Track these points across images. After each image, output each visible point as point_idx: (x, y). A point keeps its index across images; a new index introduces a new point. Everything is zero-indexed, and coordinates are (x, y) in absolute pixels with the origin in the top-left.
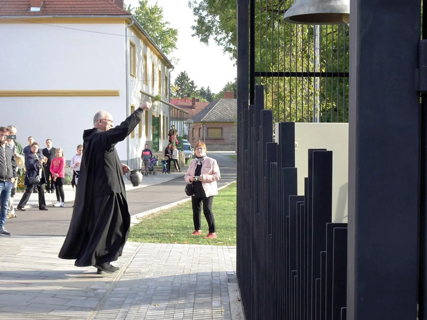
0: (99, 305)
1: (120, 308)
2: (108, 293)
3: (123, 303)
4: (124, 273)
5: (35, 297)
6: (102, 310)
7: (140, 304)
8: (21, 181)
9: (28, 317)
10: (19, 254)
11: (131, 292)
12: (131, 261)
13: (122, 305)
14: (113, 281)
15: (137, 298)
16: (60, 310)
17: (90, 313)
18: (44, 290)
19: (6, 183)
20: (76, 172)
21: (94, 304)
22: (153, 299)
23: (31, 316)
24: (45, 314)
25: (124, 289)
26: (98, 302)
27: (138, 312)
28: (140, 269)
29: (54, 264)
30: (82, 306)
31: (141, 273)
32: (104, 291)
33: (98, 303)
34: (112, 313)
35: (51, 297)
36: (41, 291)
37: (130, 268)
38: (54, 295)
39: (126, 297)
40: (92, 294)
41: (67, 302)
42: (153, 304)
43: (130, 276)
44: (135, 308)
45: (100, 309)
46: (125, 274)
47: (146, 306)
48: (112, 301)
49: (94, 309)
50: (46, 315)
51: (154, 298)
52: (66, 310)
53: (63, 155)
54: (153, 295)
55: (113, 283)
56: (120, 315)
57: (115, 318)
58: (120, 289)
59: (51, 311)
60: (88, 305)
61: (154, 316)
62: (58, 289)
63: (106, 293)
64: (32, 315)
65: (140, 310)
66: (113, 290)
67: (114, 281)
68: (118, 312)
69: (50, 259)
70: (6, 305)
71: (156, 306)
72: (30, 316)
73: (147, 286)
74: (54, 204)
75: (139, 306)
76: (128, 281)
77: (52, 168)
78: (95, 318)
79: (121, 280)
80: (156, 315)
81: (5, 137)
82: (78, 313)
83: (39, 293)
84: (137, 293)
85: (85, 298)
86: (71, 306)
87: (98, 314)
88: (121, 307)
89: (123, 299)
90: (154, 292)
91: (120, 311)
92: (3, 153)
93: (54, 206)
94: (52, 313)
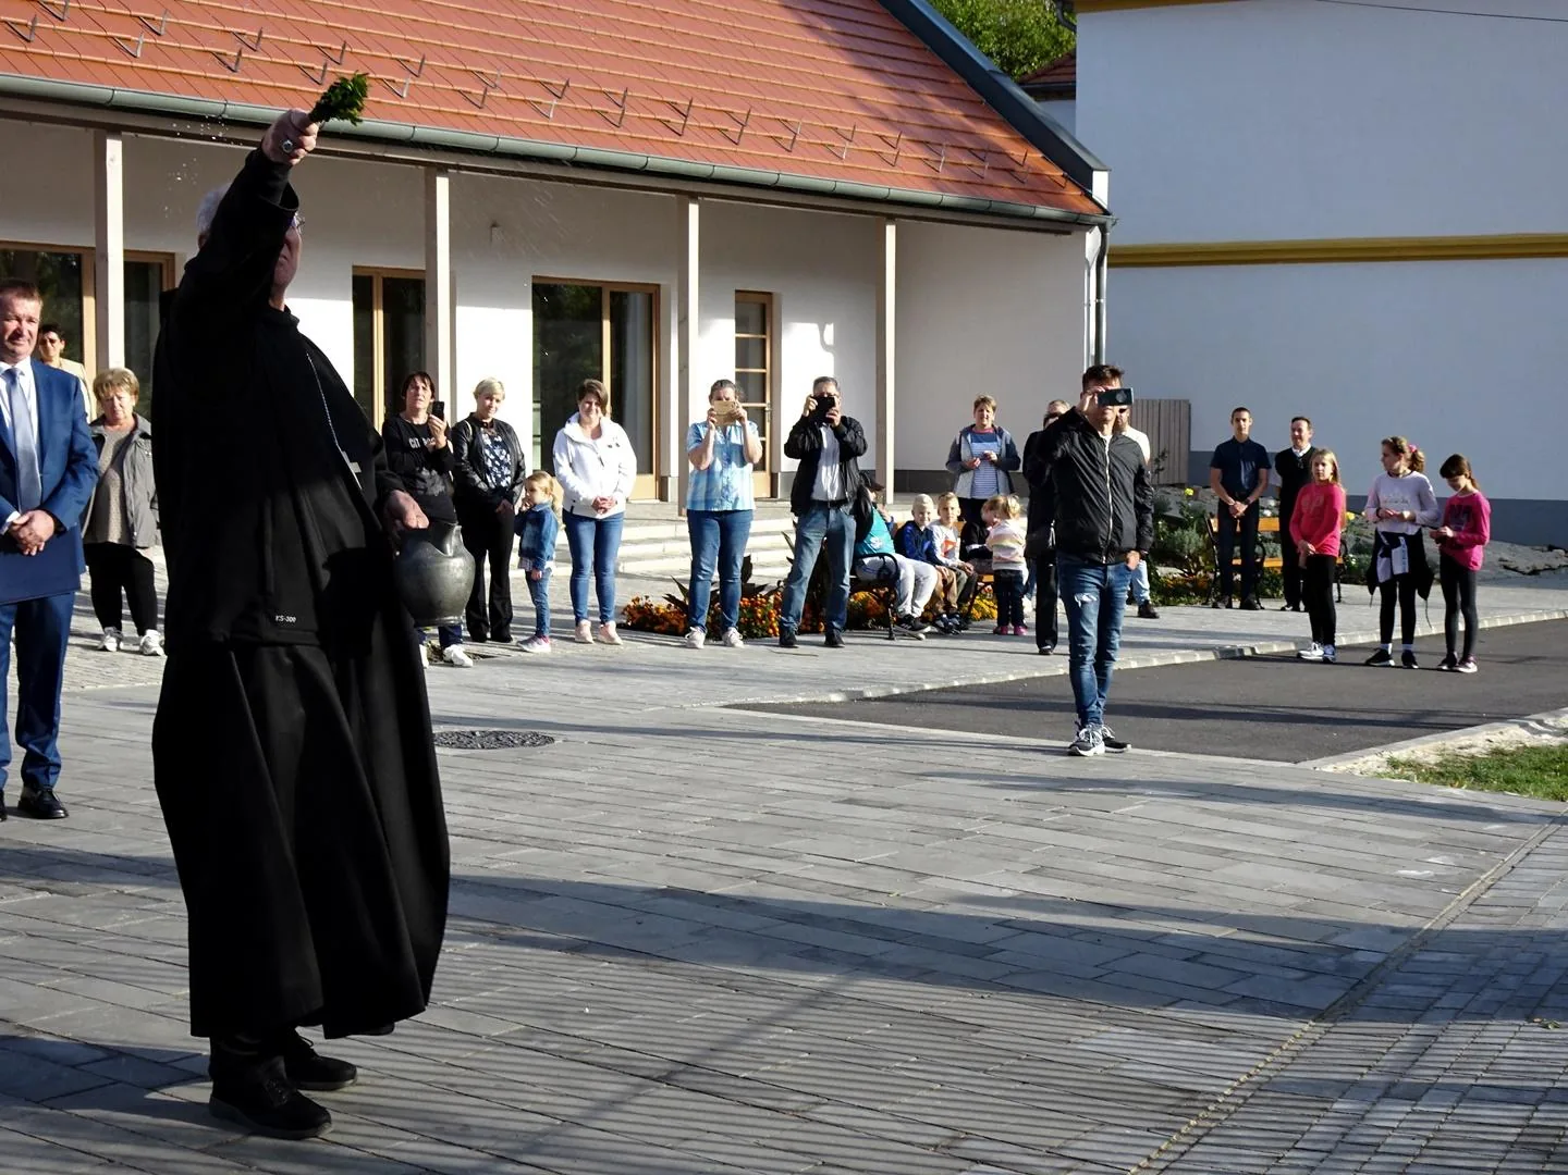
0: (1346, 1003)
1: (1415, 1021)
2: (1391, 965)
3: (1432, 1004)
4: (1471, 904)
5: (1128, 953)
6: (1350, 1020)
7: (1491, 1017)
8: (1203, 564)
9: (1089, 1013)
10: (1118, 811)
11: (1474, 971)
12: (1514, 863)
13: (1425, 1011)
14: (1420, 929)
15: (1487, 994)
16: (1203, 1004)
17: (1301, 1025)
18: (1165, 935)
19: (1110, 567)
20: (1382, 537)
21: (1326, 997)
22: (1545, 1004)
23: (1100, 1011)
24: (1149, 1012)
25: (1451, 957)
26: (1343, 992)
27: (1472, 1043)
28: (1536, 895)
29: (1228, 851)
30: (1281, 1000)
31: (1536, 911)
32: (1378, 958)
33: (1343, 997)
34: (1380, 1035)
35: (1186, 960)
36: (1158, 937)
37: (1499, 889)
38: (1194, 954)
39: (1448, 988)
40: (1328, 963)
41: (1236, 981)
42: (1538, 1020)
43: (1491, 915)
44: (1470, 1027)
45: (1343, 1017)
46: (1472, 909)
47: (1513, 1025)
48: (1394, 994)
49: (1319, 1015)
50: (1149, 1015)
51: (1553, 999)
52: (1220, 1008)
53: (1335, 474)
54: (1551, 989)
55: (1419, 934)
56: (1407, 1042)
57: (1385, 1051)
58: (1437, 957)
59: (1170, 1004)
60: (1303, 999)
61: (1527, 1062)
62: (1217, 936)
63: (1382, 965)
64: (1104, 1008)
65: (1485, 1034)
66: (1409, 958)
67: (1426, 927)
68: (1404, 1032)
69: (1222, 835)
70: (1028, 968)
71: (1546, 1027)
72: (1095, 1013)
73: (1537, 958)
74: (1302, 652)
75: (1484, 1022)
76: (1476, 932)
77: (1298, 521)
78: (1313, 1045)
79: (1453, 927)
80: (1538, 1059)
81: (1092, 399)
82: (1259, 1022)
83: (1149, 941)
84: (1492, 977)
85: (1301, 974)
86: (1244, 997)
87: (1329, 1032)
88: (1417, 1018)
89: (1436, 992)
90: (1560, 978)
91: (1411, 1032)
92: (1101, 460)
93: (1299, 655)
94: (1170, 1012)
